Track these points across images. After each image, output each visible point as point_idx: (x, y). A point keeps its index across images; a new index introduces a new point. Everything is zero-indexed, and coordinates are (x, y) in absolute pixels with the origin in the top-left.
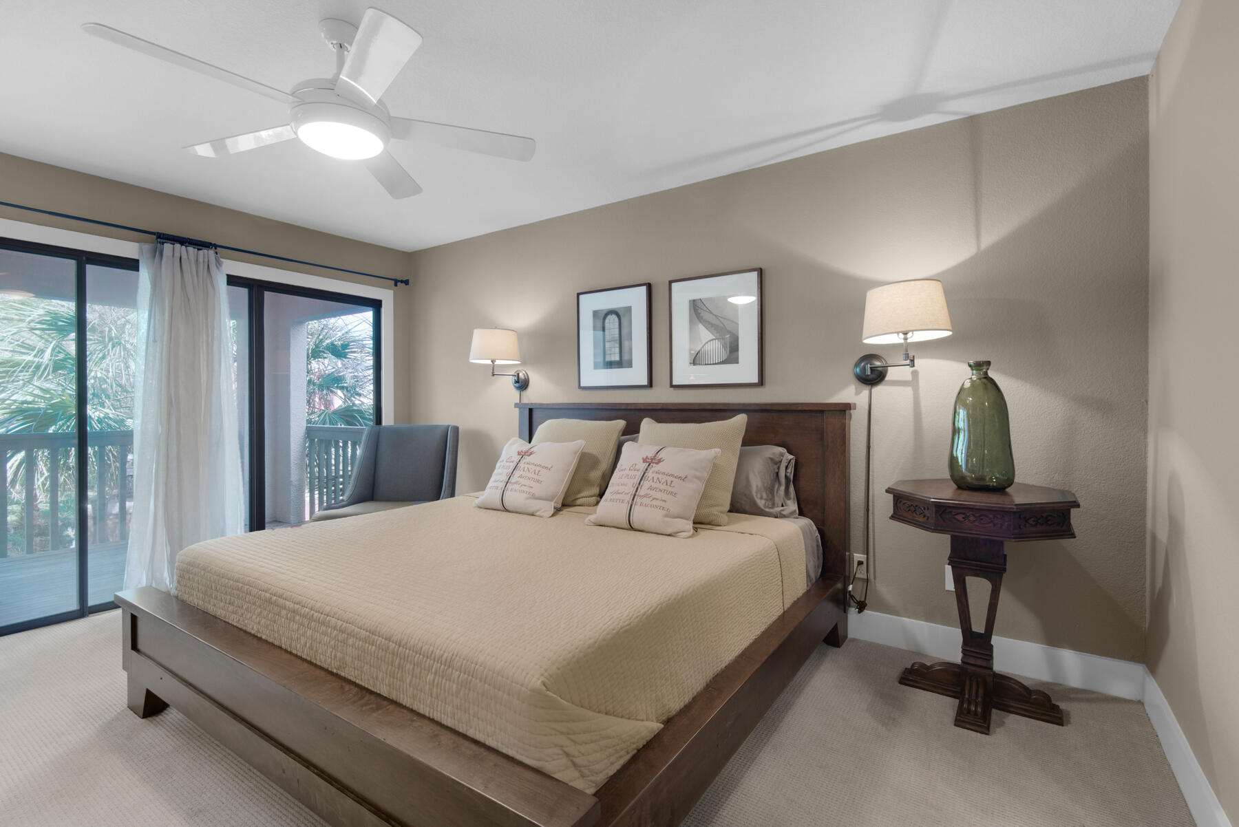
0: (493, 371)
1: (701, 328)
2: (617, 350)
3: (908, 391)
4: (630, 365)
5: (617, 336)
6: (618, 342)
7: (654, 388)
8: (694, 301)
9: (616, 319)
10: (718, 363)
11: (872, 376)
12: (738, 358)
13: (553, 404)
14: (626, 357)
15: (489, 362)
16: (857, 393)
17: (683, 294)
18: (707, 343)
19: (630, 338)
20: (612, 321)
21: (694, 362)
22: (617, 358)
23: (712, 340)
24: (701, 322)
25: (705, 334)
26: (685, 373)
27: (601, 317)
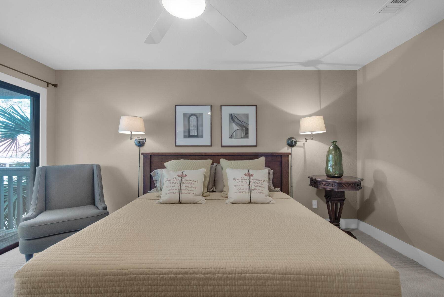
0: (131, 137)
1: (234, 124)
2: (196, 131)
3: (302, 149)
4: (202, 137)
5: (196, 125)
6: (196, 127)
7: (212, 147)
8: (231, 114)
9: (196, 118)
10: (241, 138)
11: (292, 144)
12: (248, 136)
13: (162, 153)
14: (200, 134)
15: (129, 133)
16: (288, 150)
17: (226, 111)
18: (236, 130)
19: (202, 126)
20: (194, 119)
21: (231, 137)
22: (196, 134)
23: (239, 129)
24: (234, 122)
25: (235, 127)
26: (227, 141)
27: (187, 117)
